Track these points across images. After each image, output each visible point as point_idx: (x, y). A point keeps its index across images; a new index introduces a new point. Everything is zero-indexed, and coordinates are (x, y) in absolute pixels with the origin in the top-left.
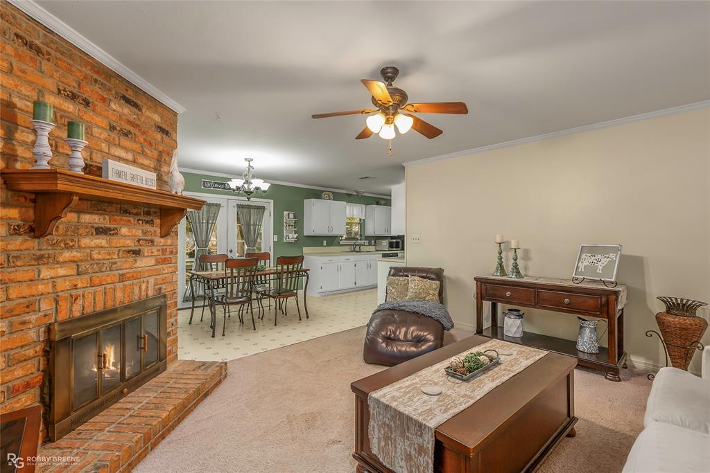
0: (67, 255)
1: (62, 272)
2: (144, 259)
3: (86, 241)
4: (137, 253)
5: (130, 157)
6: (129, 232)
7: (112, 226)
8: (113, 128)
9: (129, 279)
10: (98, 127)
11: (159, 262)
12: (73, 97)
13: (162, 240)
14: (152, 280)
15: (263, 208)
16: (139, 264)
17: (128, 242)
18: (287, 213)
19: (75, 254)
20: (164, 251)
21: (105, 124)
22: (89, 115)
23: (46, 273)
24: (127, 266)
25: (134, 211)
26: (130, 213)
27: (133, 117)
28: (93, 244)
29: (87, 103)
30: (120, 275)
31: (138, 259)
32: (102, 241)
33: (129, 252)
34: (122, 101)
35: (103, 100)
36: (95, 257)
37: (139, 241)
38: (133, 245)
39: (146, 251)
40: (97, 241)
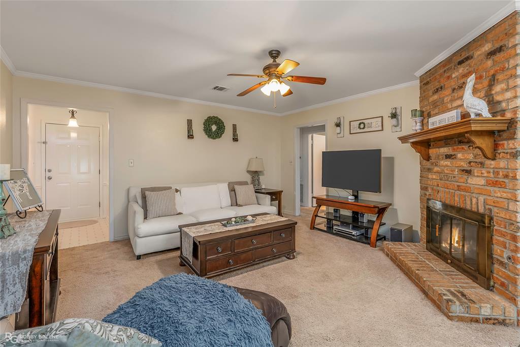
0: (436, 169)
1: (434, 177)
2: (474, 179)
3: (442, 162)
4: (469, 172)
6: (463, 157)
7: (453, 153)
8: (454, 90)
9: (463, 190)
10: (446, 96)
11: (489, 183)
12: (437, 90)
13: (493, 162)
14: (481, 198)
16: (469, 181)
17: (462, 163)
19: (438, 169)
20: (496, 174)
21: (450, 91)
22: (443, 94)
23: (430, 176)
24: (462, 180)
25: (466, 140)
26: (463, 143)
28: (444, 164)
29: (442, 88)
30: (458, 186)
31: (470, 177)
32: (449, 162)
33: (463, 170)
35: (449, 78)
36: (446, 171)
37: (470, 163)
38: (465, 166)
39: (476, 172)
40: (446, 163)
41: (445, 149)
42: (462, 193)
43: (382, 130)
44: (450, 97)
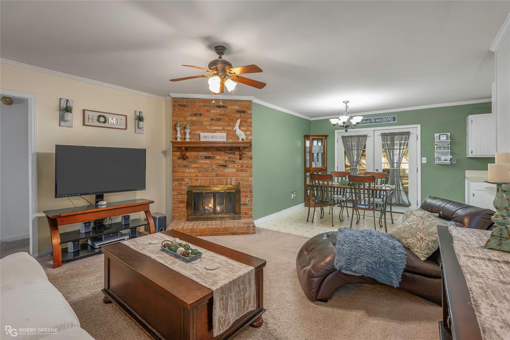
0: (194, 165)
1: (192, 171)
2: (229, 169)
3: (201, 161)
4: (225, 166)
5: (221, 128)
6: (220, 158)
7: (212, 156)
8: (212, 120)
9: (220, 176)
10: (205, 121)
11: (238, 171)
12: (196, 115)
13: (240, 161)
14: (234, 179)
15: (408, 133)
16: (225, 171)
17: (220, 162)
18: (438, 134)
19: (197, 165)
20: (242, 166)
21: (209, 119)
22: (202, 119)
23: (187, 170)
24: (220, 171)
25: (223, 149)
26: (221, 150)
27: (223, 112)
28: (204, 162)
29: (201, 115)
30: (216, 174)
31: (226, 169)
32: (208, 161)
33: (220, 165)
34: (217, 108)
35: (208, 111)
36: (205, 166)
37: (226, 161)
38: (222, 163)
39: (230, 166)
40: (205, 161)
41: (205, 153)
42: (220, 177)
43: (126, 129)
44: (209, 123)
